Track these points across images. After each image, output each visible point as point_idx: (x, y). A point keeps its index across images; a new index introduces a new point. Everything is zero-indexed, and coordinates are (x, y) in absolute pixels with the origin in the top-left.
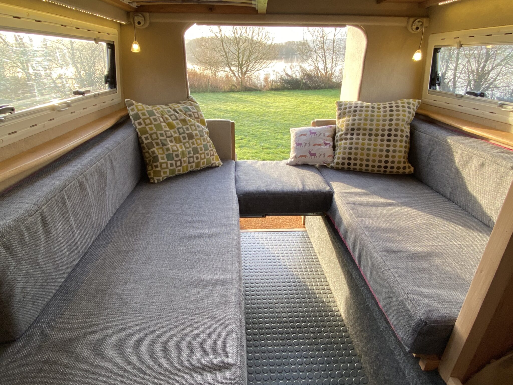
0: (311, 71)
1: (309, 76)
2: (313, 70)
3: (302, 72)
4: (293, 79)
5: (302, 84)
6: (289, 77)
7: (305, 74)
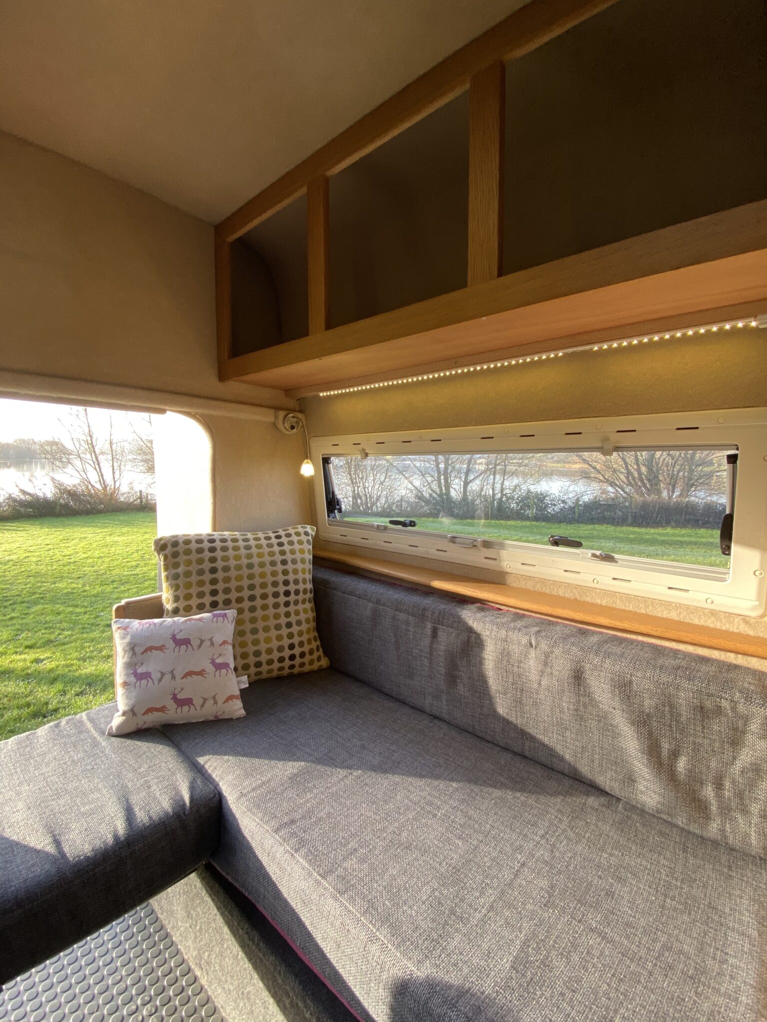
0: (75, 486)
1: (72, 494)
2: (79, 484)
3: (56, 487)
4: (37, 499)
5: (58, 508)
6: (27, 497)
7: (64, 490)
